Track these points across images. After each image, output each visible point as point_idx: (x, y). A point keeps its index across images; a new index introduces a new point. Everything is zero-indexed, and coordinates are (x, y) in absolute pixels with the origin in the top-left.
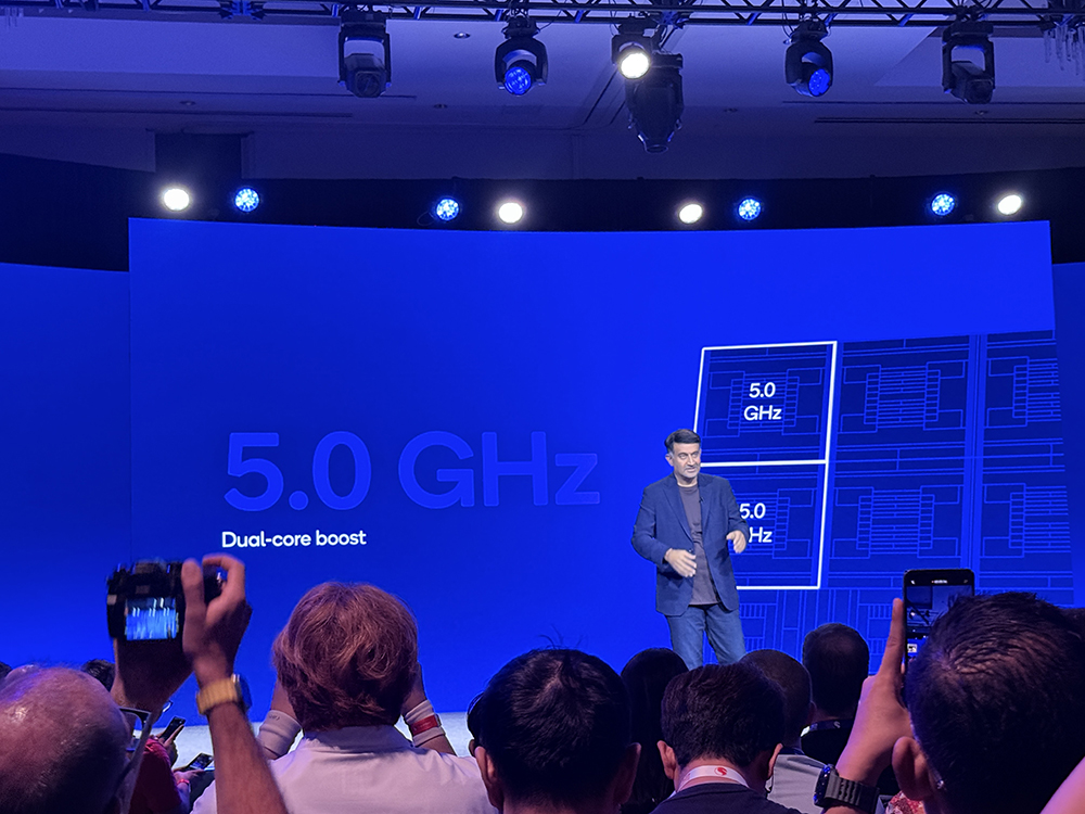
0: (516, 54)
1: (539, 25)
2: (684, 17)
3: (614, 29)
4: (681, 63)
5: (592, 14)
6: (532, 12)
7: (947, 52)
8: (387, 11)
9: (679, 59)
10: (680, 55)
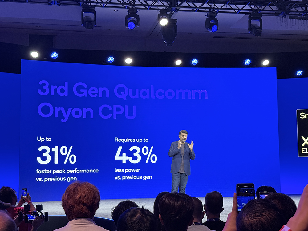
0: (131, 18)
1: (138, 10)
2: (178, 9)
3: (158, 12)
4: (177, 22)
5: (152, 8)
6: (136, 7)
7: (250, 21)
8: (95, 5)
9: (176, 20)
10: (176, 19)
